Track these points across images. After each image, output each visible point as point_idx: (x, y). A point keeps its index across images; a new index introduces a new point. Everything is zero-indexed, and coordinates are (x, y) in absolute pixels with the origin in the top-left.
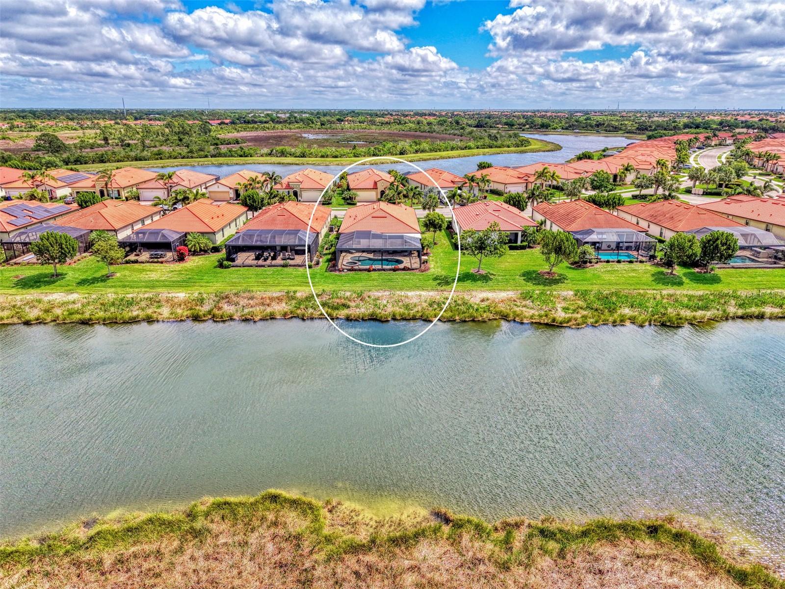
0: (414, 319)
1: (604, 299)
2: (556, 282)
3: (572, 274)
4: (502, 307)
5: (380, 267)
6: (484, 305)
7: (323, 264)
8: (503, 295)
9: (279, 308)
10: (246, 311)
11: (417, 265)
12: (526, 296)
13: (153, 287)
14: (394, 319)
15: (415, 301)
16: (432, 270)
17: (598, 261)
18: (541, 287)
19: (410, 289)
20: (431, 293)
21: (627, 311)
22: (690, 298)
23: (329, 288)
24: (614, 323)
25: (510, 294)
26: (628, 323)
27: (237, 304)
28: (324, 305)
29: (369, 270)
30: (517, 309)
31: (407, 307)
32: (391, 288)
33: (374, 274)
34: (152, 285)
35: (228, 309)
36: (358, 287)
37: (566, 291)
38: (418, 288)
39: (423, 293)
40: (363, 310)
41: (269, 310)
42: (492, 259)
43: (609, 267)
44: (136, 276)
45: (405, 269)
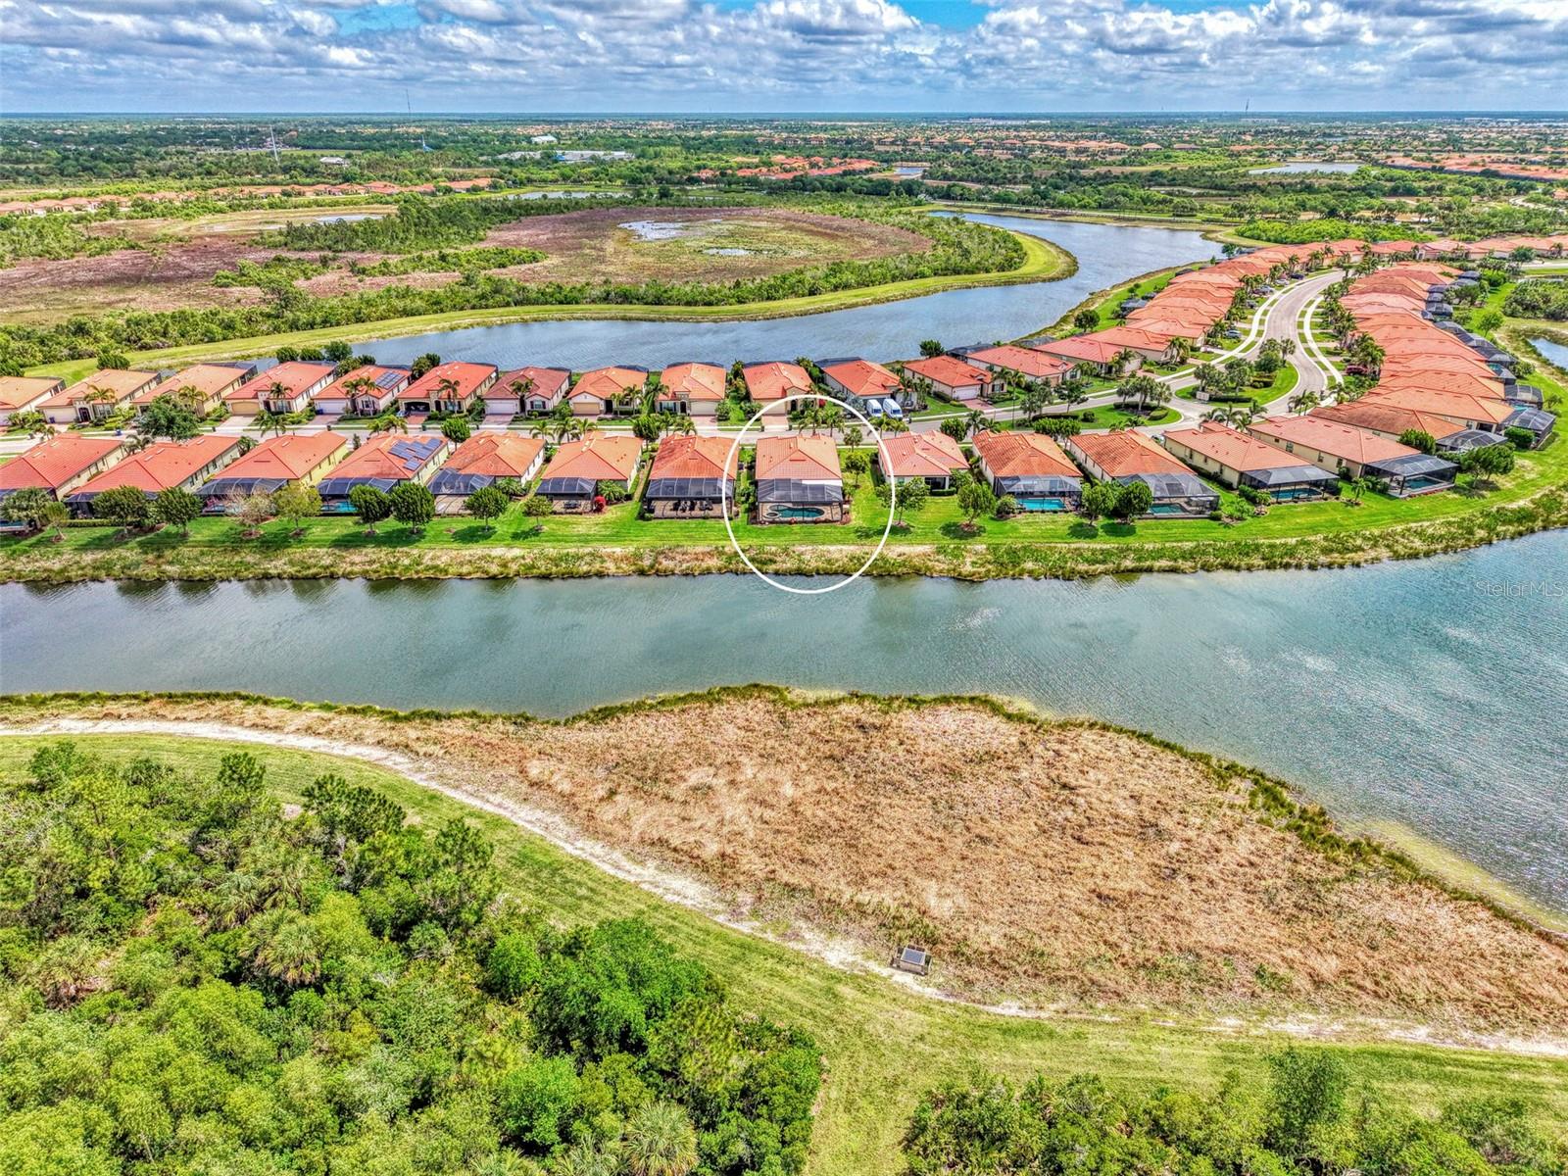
0: (836, 573)
1: (1012, 552)
2: (973, 535)
3: (990, 526)
4: (916, 561)
5: (800, 519)
6: (899, 559)
7: (743, 517)
8: (920, 549)
9: (714, 563)
10: (684, 566)
11: (837, 517)
12: (941, 550)
13: (587, 541)
14: (818, 574)
15: (836, 556)
16: (853, 523)
17: (1022, 510)
18: (957, 541)
19: (832, 543)
20: (852, 548)
21: (1029, 565)
22: (1094, 552)
23: (755, 542)
24: (1013, 578)
25: (927, 548)
26: (1026, 576)
27: (673, 559)
28: (752, 560)
29: (790, 523)
30: (930, 564)
31: (829, 561)
32: (814, 543)
33: (796, 528)
34: (585, 539)
35: (666, 564)
36: (782, 541)
37: (979, 546)
38: (838, 542)
39: (844, 547)
40: (791, 564)
41: (704, 565)
42: (913, 512)
43: (1030, 518)
44: (567, 531)
45: (826, 521)
